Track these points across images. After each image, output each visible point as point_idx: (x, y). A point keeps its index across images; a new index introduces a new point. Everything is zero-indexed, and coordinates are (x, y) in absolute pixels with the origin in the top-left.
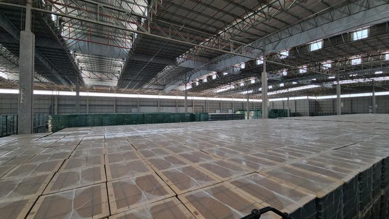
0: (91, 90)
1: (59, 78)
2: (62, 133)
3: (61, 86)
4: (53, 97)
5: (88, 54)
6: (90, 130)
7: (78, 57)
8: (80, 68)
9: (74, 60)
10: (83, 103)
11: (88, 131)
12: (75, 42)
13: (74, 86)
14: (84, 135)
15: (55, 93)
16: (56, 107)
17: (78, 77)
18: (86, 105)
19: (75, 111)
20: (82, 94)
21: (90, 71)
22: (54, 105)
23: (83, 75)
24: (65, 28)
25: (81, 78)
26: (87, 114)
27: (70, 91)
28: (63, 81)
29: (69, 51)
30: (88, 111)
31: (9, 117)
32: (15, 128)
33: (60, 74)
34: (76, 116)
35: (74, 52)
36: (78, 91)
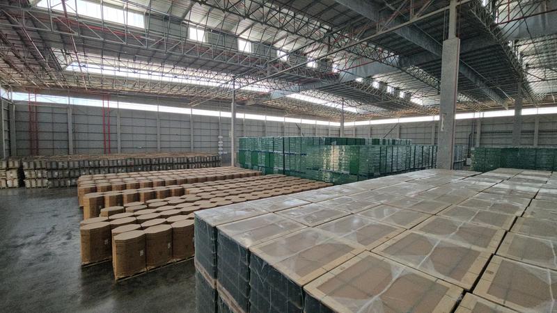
0: (547, 102)
1: (486, 91)
2: (496, 175)
3: (487, 104)
4: (474, 121)
5: (542, 36)
6: (549, 177)
7: (521, 49)
8: (524, 67)
9: (514, 56)
10: (527, 127)
11: (545, 179)
12: (518, 24)
13: (512, 100)
14: (541, 185)
15: (478, 115)
16: (478, 136)
17: (520, 84)
18: (533, 132)
19: (510, 141)
20: (525, 112)
21: (546, 67)
22: (475, 133)
23: (529, 78)
24: (501, 8)
25: (525, 85)
26: (535, 146)
27: (503, 109)
28: (492, 95)
29: (507, 43)
30: (536, 142)
31: (425, 148)
32: (430, 161)
33: (488, 85)
34: (517, 150)
35: (516, 42)
36: (518, 107)
